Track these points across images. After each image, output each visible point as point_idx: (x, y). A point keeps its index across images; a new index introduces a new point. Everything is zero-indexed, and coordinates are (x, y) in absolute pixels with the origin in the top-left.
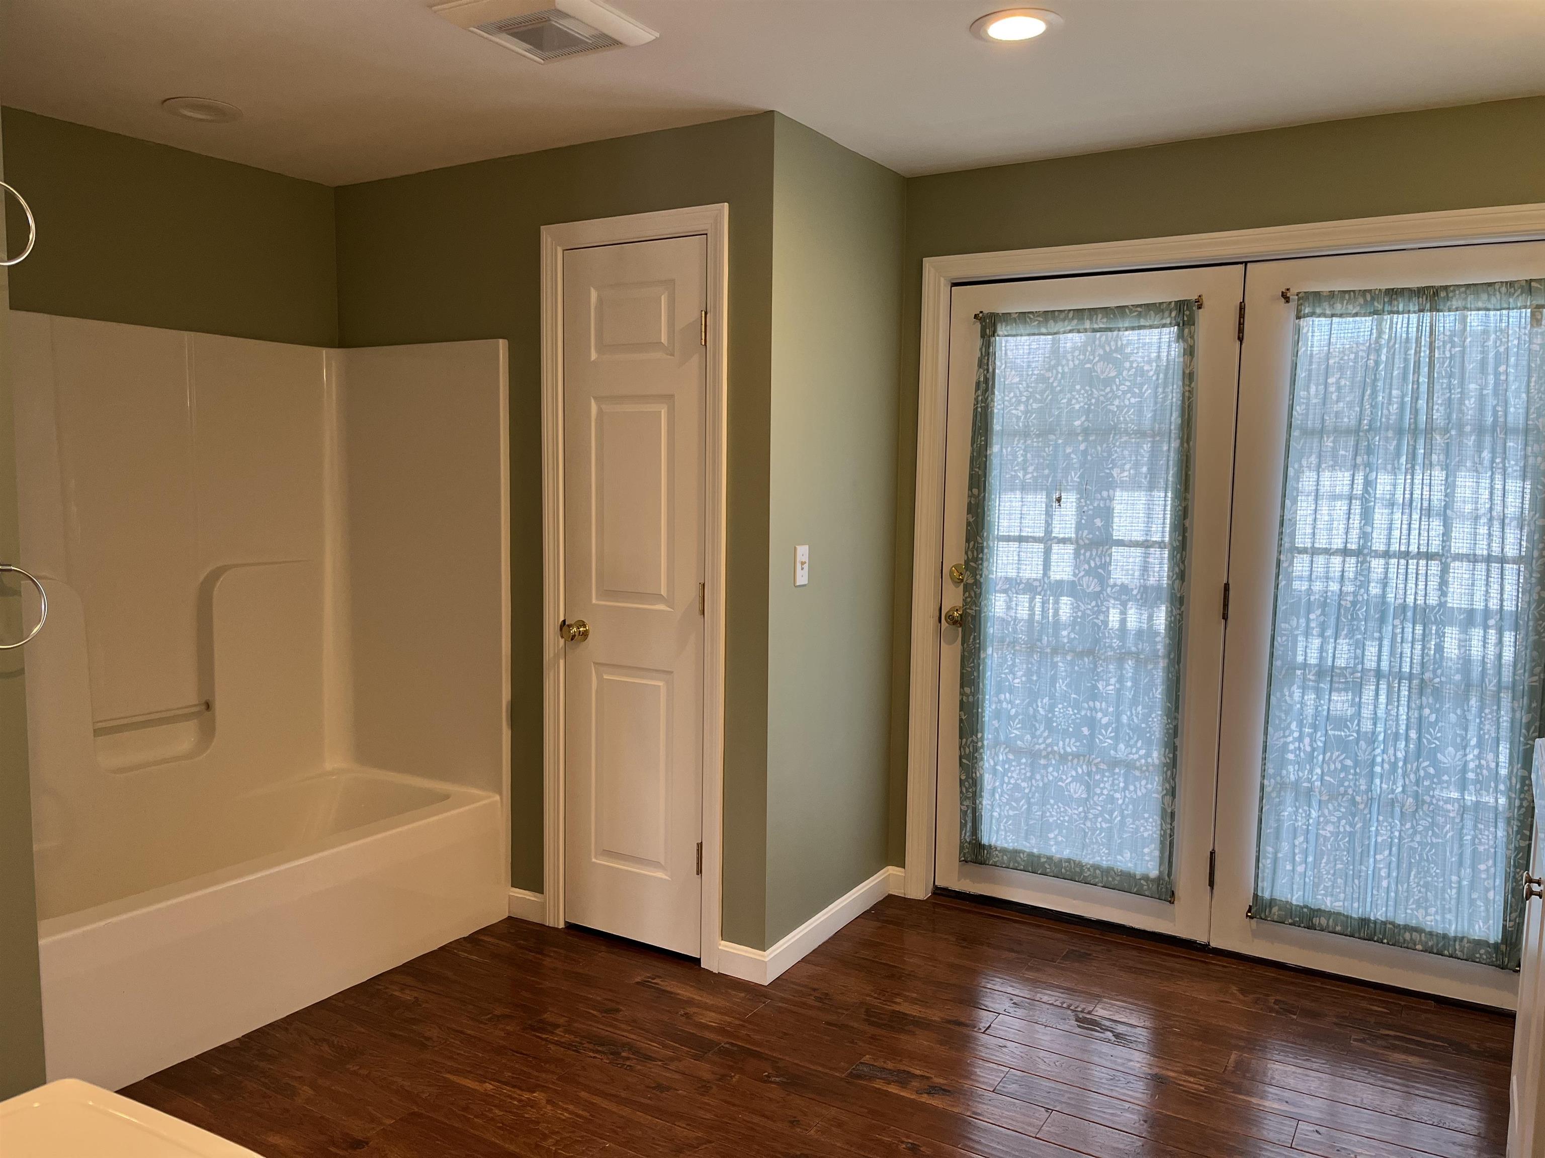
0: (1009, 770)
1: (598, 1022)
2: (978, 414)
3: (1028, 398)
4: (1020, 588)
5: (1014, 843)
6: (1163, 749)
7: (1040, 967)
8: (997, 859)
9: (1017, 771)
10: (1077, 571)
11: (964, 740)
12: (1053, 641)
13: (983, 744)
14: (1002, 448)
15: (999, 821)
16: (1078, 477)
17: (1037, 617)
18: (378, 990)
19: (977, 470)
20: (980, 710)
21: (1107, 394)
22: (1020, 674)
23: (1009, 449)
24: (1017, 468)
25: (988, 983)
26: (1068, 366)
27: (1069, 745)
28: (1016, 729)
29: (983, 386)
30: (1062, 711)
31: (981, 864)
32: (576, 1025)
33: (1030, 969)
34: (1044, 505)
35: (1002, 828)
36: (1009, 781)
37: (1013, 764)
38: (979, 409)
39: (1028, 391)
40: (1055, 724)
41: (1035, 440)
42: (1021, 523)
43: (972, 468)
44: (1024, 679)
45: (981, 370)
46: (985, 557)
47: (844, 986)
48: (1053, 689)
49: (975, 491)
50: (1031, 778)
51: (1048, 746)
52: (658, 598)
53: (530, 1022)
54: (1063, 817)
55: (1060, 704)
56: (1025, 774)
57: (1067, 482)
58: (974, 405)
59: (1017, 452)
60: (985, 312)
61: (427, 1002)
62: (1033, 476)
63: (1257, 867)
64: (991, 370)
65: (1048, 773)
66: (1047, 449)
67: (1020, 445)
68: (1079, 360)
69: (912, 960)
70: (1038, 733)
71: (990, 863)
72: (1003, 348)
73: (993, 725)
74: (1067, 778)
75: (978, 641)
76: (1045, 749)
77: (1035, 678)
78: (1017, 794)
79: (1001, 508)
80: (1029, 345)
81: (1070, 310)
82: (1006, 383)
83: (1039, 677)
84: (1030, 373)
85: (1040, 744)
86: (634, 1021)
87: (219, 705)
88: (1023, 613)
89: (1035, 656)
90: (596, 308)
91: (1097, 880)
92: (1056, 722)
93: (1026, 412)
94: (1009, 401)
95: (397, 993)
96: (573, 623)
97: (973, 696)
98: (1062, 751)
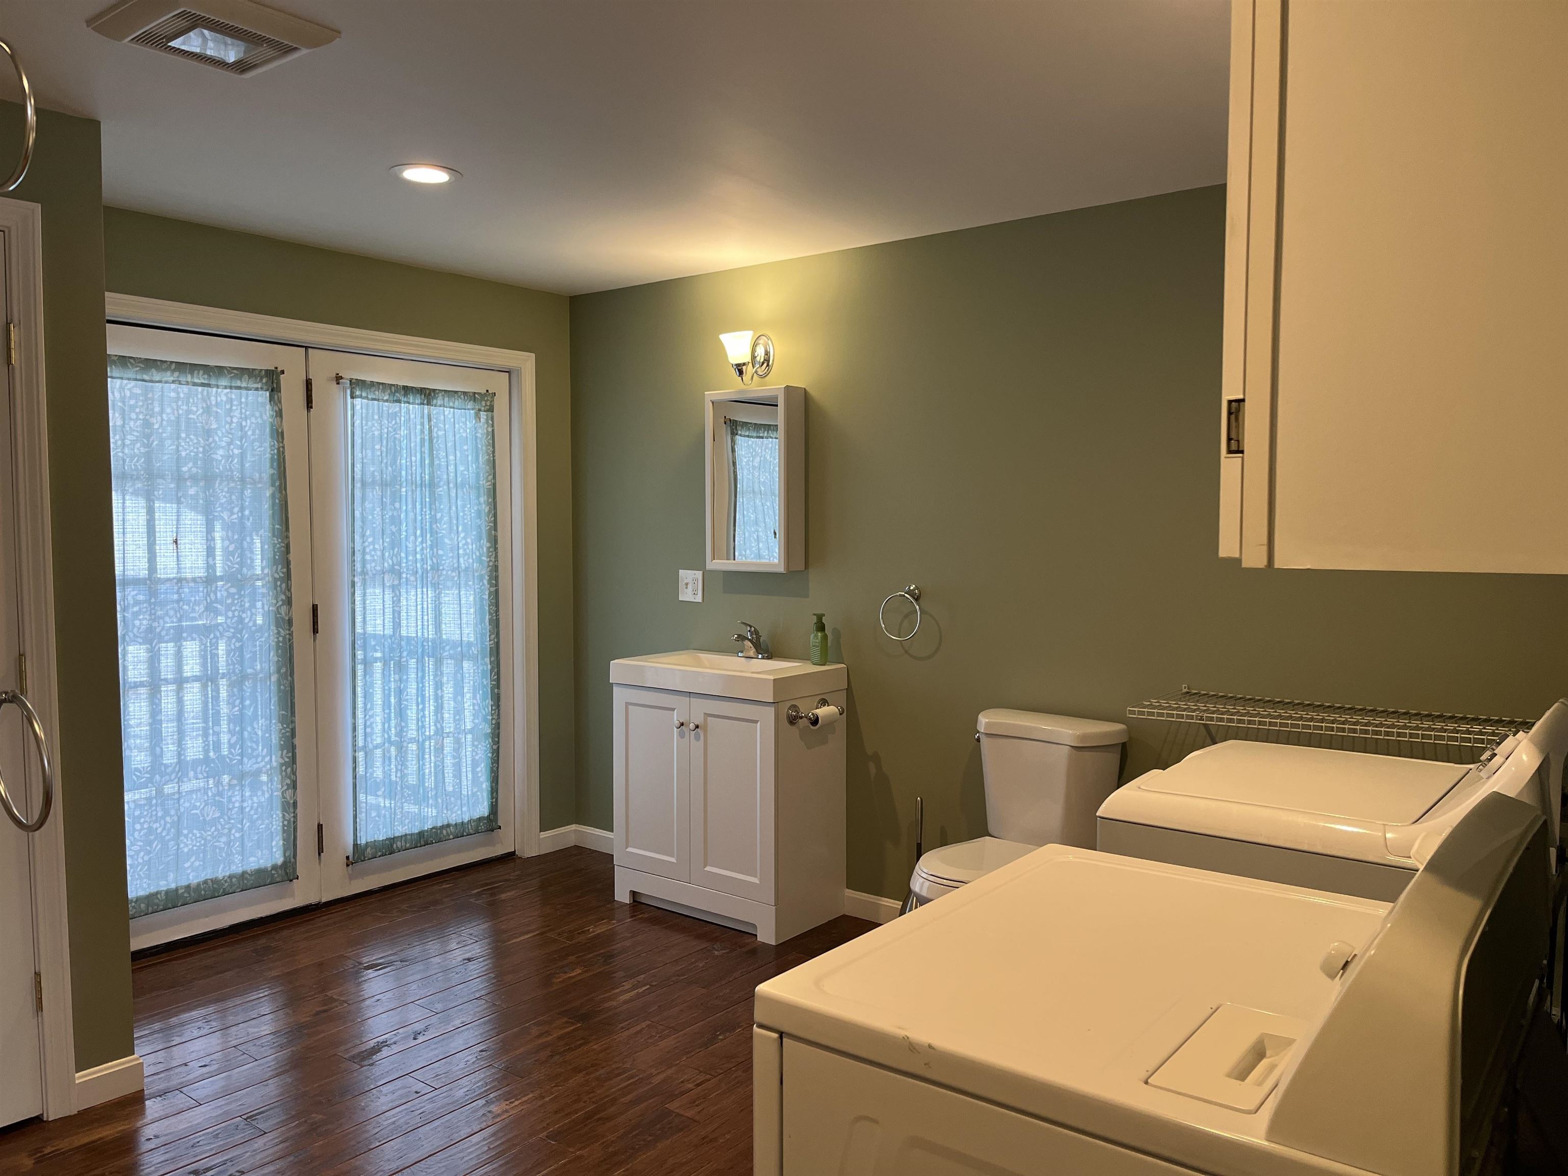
0: (140, 816)
3: (134, 442)
5: (150, 887)
6: (280, 752)
21: (210, 444)
36: (142, 827)
39: (132, 435)
54: (199, 842)
63: (355, 822)
67: (127, 488)
74: (201, 805)
78: (150, 837)
80: (130, 389)
84: (135, 417)
91: (234, 888)
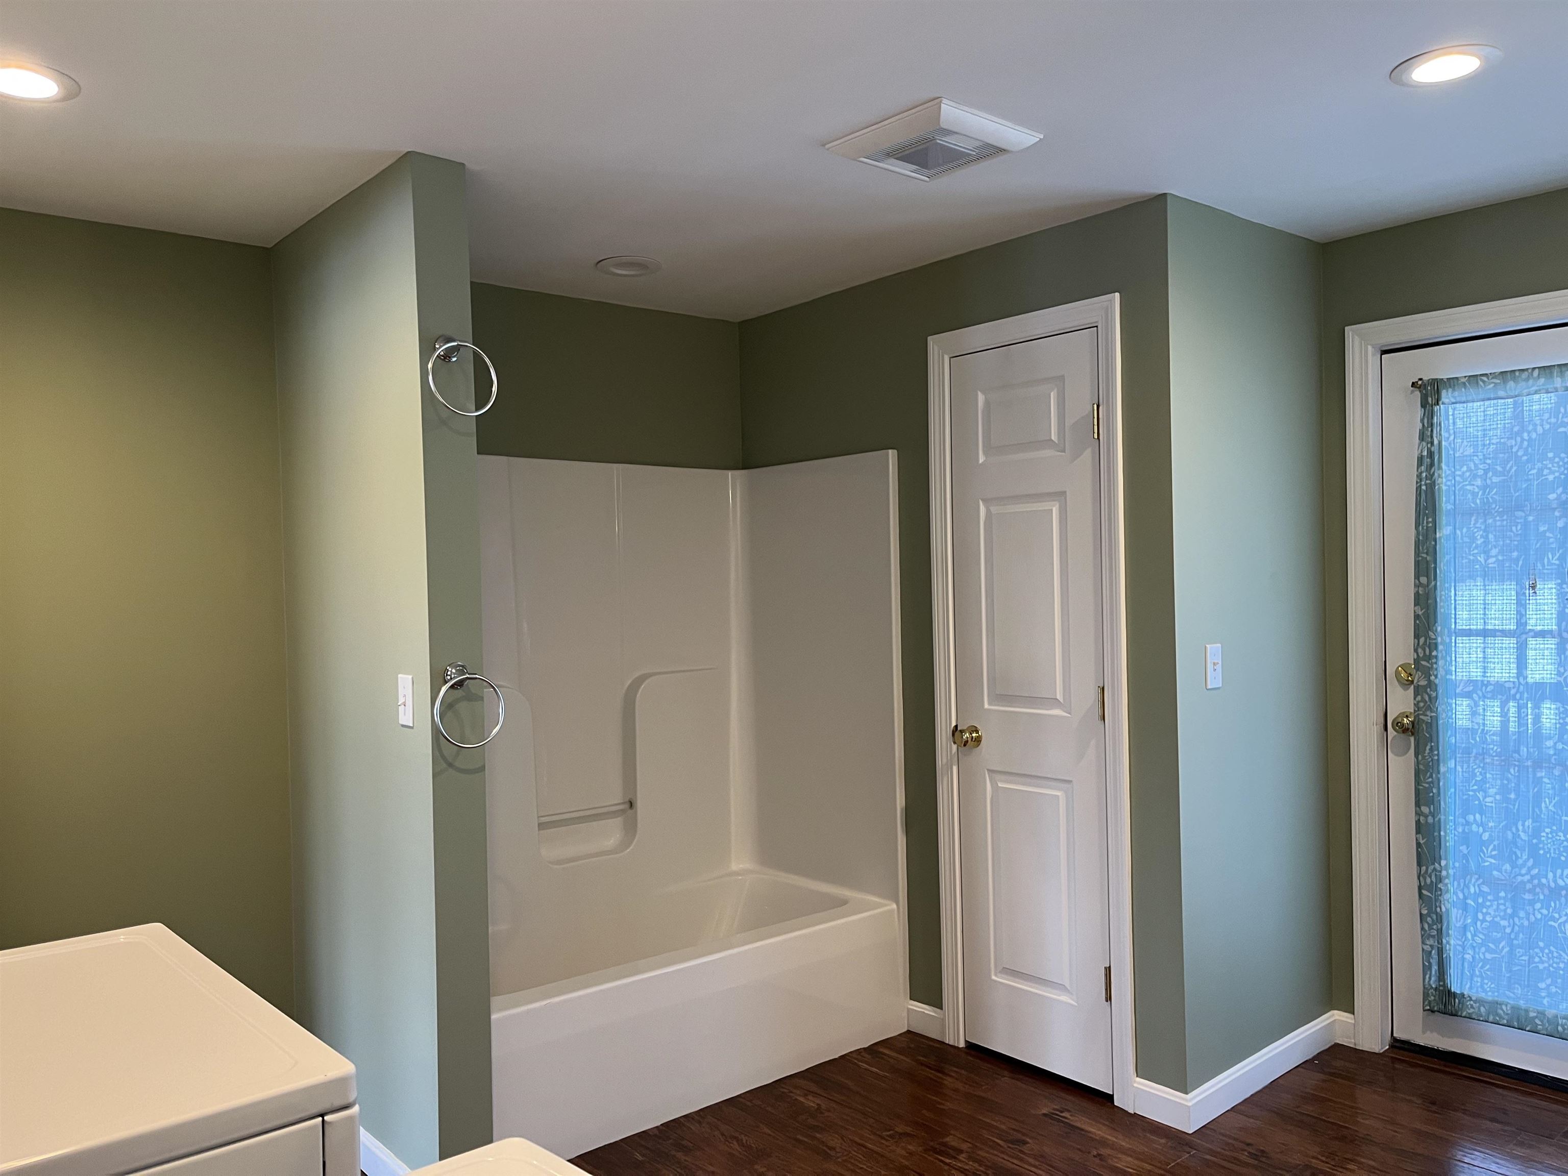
0: (1483, 905)
1: (1003, 1152)
2: (1422, 492)
3: (1486, 472)
4: (1488, 689)
5: (1493, 992)
7: (1534, 1143)
8: (1472, 1010)
9: (1495, 907)
10: (1562, 670)
11: (1424, 868)
12: (1534, 752)
13: (1448, 873)
14: (1455, 529)
15: (1472, 967)
16: (1558, 559)
17: (1513, 727)
18: (783, 1092)
19: (1425, 556)
20: (1442, 833)
22: (1492, 791)
23: (1465, 530)
24: (1476, 551)
25: (1465, 1156)
26: (1536, 432)
27: (1561, 877)
28: (1491, 857)
29: (1427, 461)
30: (1550, 836)
31: (1452, 1015)
32: (980, 1152)
33: (1521, 1144)
34: (1513, 593)
35: (1477, 973)
36: (1484, 918)
37: (1489, 898)
38: (1424, 487)
39: (1485, 463)
40: (1541, 852)
41: (1498, 518)
42: (1485, 614)
43: (1417, 553)
44: (1498, 797)
45: (1424, 444)
46: (1440, 655)
47: (1283, 1144)
48: (1537, 810)
49: (1424, 580)
50: (1514, 915)
51: (1533, 877)
52: (1053, 702)
53: (932, 1144)
54: (1557, 963)
55: (1548, 827)
56: (1505, 910)
57: (1543, 565)
58: (1417, 483)
59: (1474, 533)
60: (1425, 378)
61: (829, 1111)
62: (1498, 560)
64: (1436, 442)
65: (1534, 910)
66: (1514, 528)
67: (1478, 525)
68: (1550, 424)
69: (1367, 1122)
70: (1520, 862)
71: (1464, 1014)
72: (1451, 417)
73: (1461, 851)
74: (1560, 917)
75: (1436, 753)
76: (1529, 881)
77: (1512, 796)
78: (1495, 934)
79: (1457, 598)
80: (1484, 411)
81: (1534, 368)
82: (1457, 455)
83: (1518, 795)
84: (1488, 442)
85: (1523, 876)
86: (1042, 1156)
87: (639, 804)
88: (1493, 720)
89: (1512, 771)
90: (983, 412)
92: (1543, 849)
93: (1484, 488)
94: (1461, 476)
95: (802, 1099)
96: (965, 728)
97: (1433, 816)
98: (1552, 885)
